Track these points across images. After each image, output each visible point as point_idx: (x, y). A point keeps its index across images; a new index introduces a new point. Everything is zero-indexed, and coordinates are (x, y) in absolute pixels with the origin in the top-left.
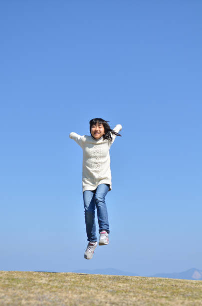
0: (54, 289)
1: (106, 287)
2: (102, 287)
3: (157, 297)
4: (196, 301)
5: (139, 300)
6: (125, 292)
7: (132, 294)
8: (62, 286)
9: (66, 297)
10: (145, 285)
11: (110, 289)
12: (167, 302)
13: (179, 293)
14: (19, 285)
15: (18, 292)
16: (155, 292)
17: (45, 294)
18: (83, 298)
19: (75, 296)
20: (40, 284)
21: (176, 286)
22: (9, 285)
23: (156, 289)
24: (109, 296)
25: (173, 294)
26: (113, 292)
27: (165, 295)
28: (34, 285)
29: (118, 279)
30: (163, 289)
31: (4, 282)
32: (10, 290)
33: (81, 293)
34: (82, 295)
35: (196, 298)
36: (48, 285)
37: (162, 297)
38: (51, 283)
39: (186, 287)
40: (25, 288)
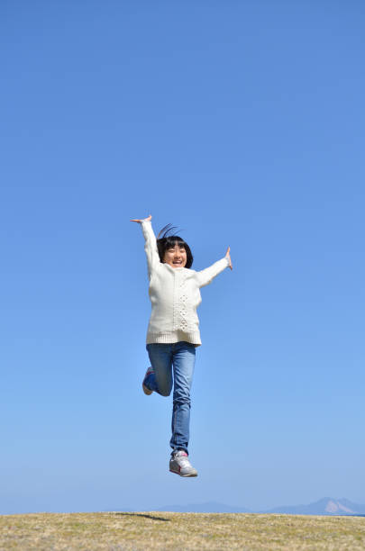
0: (131, 536)
1: (199, 531)
2: (194, 531)
3: (266, 541)
4: (316, 545)
5: (241, 546)
6: (225, 536)
7: (233, 538)
8: (142, 532)
9: (147, 546)
10: (252, 526)
11: (204, 534)
12: (279, 547)
13: (295, 535)
14: (86, 532)
15: (84, 542)
16: (263, 534)
17: (120, 543)
18: (169, 546)
19: (159, 544)
20: (113, 530)
21: (292, 525)
22: (72, 533)
23: (266, 530)
24: (203, 542)
25: (287, 536)
26: (209, 537)
27: (276, 539)
28: (106, 531)
29: (216, 518)
30: (274, 530)
31: (66, 529)
32: (74, 539)
33: (166, 540)
34: (168, 543)
35: (317, 541)
36: (124, 530)
37: (273, 541)
38: (127, 528)
39: (306, 525)
40: (93, 536)
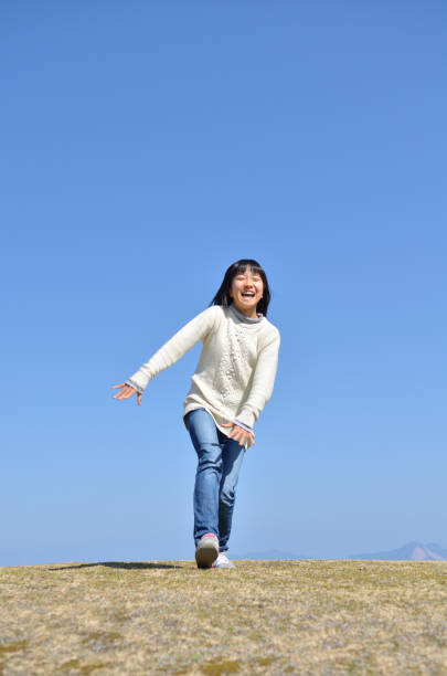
0: (174, 585)
1: (254, 577)
2: (248, 578)
3: (333, 587)
4: (392, 590)
5: (303, 593)
6: (284, 584)
7: (294, 585)
8: (187, 579)
9: (193, 595)
10: (317, 572)
11: (260, 580)
12: (347, 593)
13: (367, 581)
14: (122, 581)
15: (120, 591)
16: (330, 580)
17: (162, 592)
18: (218, 595)
19: (206, 592)
20: (153, 578)
21: (365, 569)
22: (105, 582)
23: (333, 576)
24: (259, 589)
25: (358, 581)
26: (264, 585)
27: (345, 585)
28: (145, 580)
29: (276, 565)
30: (343, 576)
31: (98, 577)
32: (107, 589)
33: (215, 588)
34: (217, 590)
35: (392, 586)
36: (166, 578)
37: (341, 587)
38: (170, 576)
39: (381, 570)
40: (130, 585)
